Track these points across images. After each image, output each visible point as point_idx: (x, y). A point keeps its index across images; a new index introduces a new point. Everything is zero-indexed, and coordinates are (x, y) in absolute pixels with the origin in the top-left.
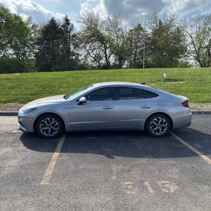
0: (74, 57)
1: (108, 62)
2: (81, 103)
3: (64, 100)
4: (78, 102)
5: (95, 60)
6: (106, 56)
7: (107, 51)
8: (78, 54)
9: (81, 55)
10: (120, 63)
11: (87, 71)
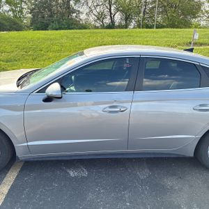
0: (74, 15)
1: (113, 22)
2: (49, 99)
3: (18, 89)
4: (43, 96)
5: (98, 19)
6: (111, 14)
7: (112, 8)
8: (79, 11)
9: (82, 13)
10: (126, 22)
11: (87, 31)
